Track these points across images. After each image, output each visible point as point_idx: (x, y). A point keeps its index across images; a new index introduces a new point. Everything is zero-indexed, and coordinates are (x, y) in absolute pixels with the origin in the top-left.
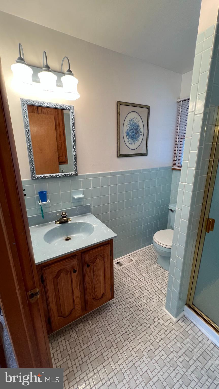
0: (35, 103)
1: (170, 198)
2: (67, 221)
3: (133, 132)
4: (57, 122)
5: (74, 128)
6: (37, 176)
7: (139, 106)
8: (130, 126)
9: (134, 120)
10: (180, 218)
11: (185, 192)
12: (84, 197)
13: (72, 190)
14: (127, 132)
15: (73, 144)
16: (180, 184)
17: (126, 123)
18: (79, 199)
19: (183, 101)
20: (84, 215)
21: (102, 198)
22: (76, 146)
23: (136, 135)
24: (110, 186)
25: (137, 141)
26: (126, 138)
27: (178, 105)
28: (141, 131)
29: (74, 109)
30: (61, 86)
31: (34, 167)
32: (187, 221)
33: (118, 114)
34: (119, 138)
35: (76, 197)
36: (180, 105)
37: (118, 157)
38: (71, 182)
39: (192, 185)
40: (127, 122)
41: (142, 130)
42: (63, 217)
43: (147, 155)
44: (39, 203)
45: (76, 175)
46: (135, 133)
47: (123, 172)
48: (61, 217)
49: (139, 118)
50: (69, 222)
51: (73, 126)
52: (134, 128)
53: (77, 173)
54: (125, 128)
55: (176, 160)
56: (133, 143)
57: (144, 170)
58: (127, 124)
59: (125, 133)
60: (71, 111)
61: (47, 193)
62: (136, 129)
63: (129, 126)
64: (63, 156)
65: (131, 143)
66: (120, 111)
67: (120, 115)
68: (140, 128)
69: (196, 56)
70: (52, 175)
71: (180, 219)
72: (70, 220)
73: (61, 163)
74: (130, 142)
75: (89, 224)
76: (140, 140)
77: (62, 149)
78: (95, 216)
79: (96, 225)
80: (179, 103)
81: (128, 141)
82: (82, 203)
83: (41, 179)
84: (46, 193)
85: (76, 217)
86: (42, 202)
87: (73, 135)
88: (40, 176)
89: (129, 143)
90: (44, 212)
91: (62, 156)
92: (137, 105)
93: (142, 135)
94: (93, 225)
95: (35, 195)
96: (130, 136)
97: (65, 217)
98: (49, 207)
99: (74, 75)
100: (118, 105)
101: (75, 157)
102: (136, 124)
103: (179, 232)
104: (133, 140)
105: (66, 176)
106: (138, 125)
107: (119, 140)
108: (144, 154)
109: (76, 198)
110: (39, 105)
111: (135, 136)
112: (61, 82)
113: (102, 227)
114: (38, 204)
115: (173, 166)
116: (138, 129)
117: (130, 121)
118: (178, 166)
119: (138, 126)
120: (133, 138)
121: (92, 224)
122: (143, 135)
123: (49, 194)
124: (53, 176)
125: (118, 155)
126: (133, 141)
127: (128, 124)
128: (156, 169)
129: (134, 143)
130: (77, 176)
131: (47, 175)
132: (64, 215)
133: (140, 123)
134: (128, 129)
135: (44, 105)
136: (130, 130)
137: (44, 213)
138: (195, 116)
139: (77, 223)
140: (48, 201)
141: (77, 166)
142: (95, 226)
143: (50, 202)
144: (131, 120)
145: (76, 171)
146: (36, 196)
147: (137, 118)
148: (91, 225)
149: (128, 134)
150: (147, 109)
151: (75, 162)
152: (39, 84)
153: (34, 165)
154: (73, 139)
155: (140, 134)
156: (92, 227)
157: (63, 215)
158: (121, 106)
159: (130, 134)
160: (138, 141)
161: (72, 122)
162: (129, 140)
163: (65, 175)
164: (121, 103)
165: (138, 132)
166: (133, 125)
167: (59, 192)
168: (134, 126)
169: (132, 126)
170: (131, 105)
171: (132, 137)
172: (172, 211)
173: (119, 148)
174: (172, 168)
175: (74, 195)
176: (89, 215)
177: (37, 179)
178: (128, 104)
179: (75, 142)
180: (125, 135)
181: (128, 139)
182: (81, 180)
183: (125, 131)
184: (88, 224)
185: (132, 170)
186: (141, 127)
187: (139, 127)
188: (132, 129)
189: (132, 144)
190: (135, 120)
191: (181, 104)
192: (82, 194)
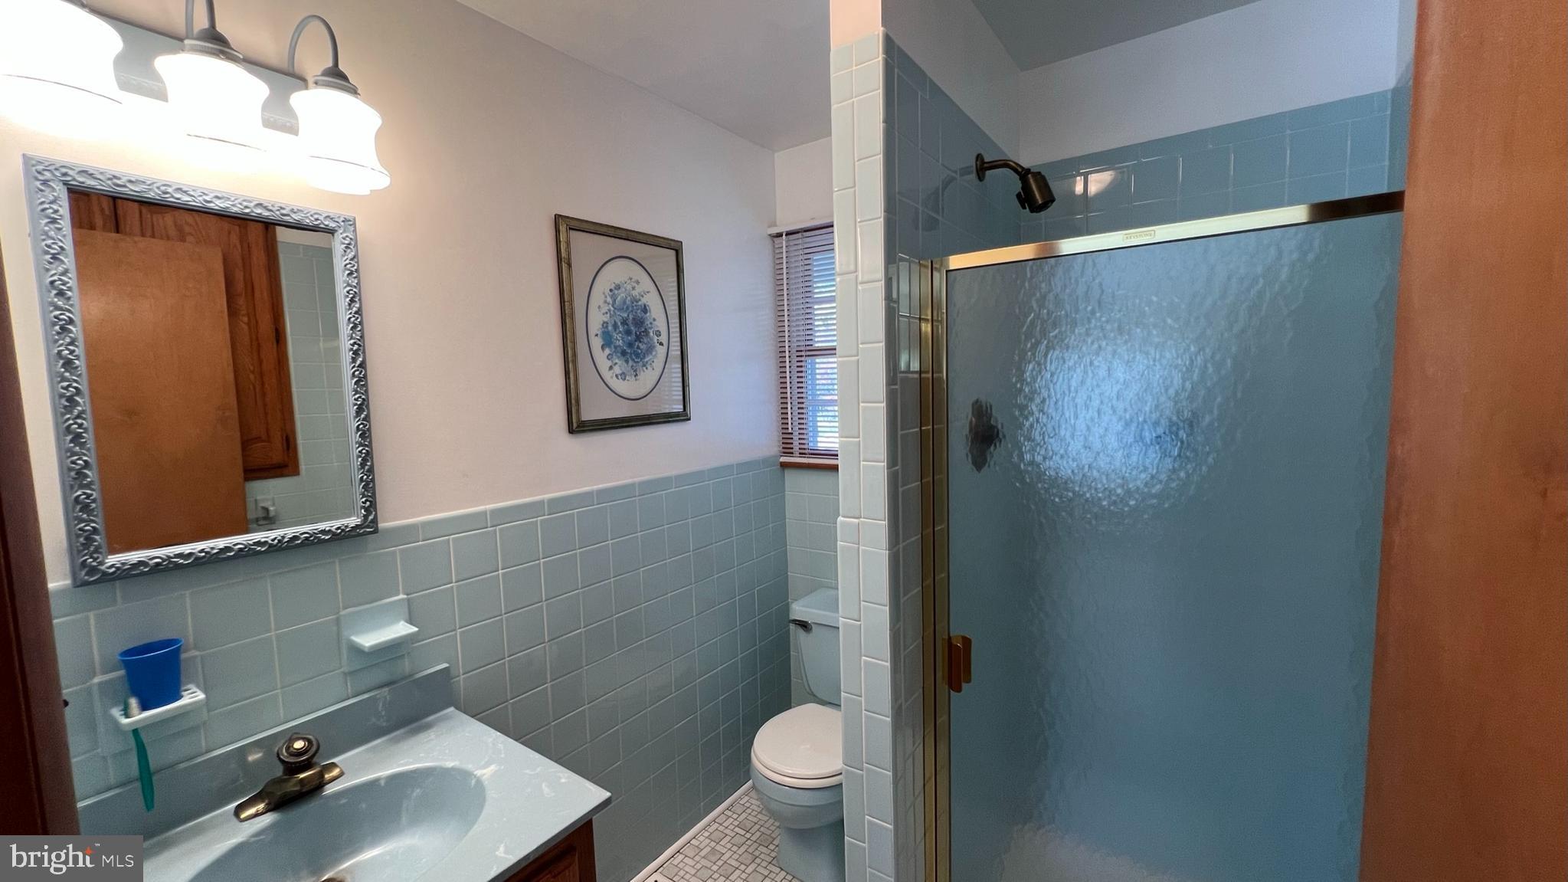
0: (124, 186)
1: (787, 576)
2: (318, 785)
3: (628, 332)
4: (239, 275)
5: (356, 313)
6: (113, 560)
7: (641, 237)
8: (615, 309)
9: (629, 287)
10: (861, 656)
11: (863, 550)
12: (418, 632)
13: (345, 608)
14: (603, 333)
15: (349, 384)
16: (842, 523)
17: (597, 298)
18: (392, 650)
19: (788, 234)
20: (414, 725)
21: (507, 620)
22: (366, 391)
23: (640, 342)
24: (544, 563)
25: (644, 365)
26: (601, 357)
27: (774, 246)
28: (661, 330)
29: (355, 231)
30: (293, 130)
31: (99, 512)
32: (888, 664)
33: (563, 262)
34: (575, 355)
35: (368, 640)
36: (780, 246)
37: (571, 431)
38: (338, 568)
39: (885, 523)
40: (603, 296)
41: (660, 324)
42: (292, 769)
43: (689, 419)
44: (125, 721)
45: (369, 526)
46: (634, 336)
47: (600, 492)
48: (279, 771)
49: (646, 284)
50: (330, 789)
51: (352, 300)
52: (631, 317)
53: (375, 521)
54: (597, 316)
55: (790, 431)
56: (631, 375)
57: (681, 479)
58: (601, 303)
59: (597, 335)
60: (339, 236)
61: (186, 651)
62: (639, 322)
63: (609, 310)
64: (268, 436)
65: (623, 376)
66: (569, 254)
67: (569, 265)
68: (654, 320)
69: (834, 107)
70: (221, 543)
71: (860, 660)
72: (336, 772)
73: (255, 471)
74: (617, 370)
75: (453, 769)
76: (658, 363)
77: (265, 405)
78: (480, 720)
79: (493, 767)
80: (777, 240)
81: (611, 368)
82: (406, 666)
83: (143, 574)
84: (176, 653)
85: (374, 747)
86: (145, 707)
87: (353, 345)
88: (134, 556)
89: (617, 376)
90: (154, 762)
91: (264, 437)
92: (635, 234)
93: (661, 344)
94: (478, 773)
95: (94, 675)
96: (618, 349)
97: (307, 765)
98: (195, 729)
99: (359, 92)
100: (563, 228)
101: (361, 445)
102: (637, 302)
103: (864, 712)
104: (631, 363)
105: (311, 543)
106: (645, 306)
107: (575, 362)
108: (677, 414)
109: (372, 647)
110: (151, 195)
111: (638, 347)
112: (290, 112)
113: (527, 771)
114: (116, 724)
115: (784, 453)
116: (648, 323)
117: (611, 290)
118: (800, 454)
119: (645, 310)
120: (631, 357)
121: (469, 767)
122: (665, 343)
123: (194, 653)
124: (227, 549)
125: (574, 421)
126: (632, 366)
127: (605, 302)
128: (729, 468)
129: (636, 375)
130: (376, 531)
131: (185, 549)
132: (300, 753)
133: (652, 301)
134: (606, 320)
135: (186, 198)
136: (615, 326)
137: (158, 771)
138: (860, 288)
139: (382, 783)
140: (192, 696)
141: (374, 488)
142: (485, 773)
143: (201, 696)
144: (618, 287)
145: (371, 507)
146: (96, 680)
147: (638, 282)
148: (466, 775)
149: (608, 342)
150: (673, 253)
151: (363, 465)
152: (165, 103)
153: (94, 501)
154: (354, 360)
155: (656, 341)
156: (473, 782)
157: (292, 754)
158: (573, 234)
159: (617, 339)
160: (649, 367)
161: (349, 285)
162: (616, 364)
163: (307, 538)
164: (573, 224)
165: (646, 332)
166: (627, 308)
167: (269, 631)
168: (630, 309)
169: (620, 309)
170: (611, 232)
171: (624, 353)
172: (804, 626)
173: (577, 394)
174: (781, 463)
175: (357, 633)
176: (447, 718)
177: (114, 580)
178: (604, 230)
179: (365, 376)
180: (597, 343)
181: (609, 357)
182: (394, 552)
183: (595, 327)
184: (446, 772)
185: (637, 480)
186: (656, 312)
187: (648, 314)
188: (624, 322)
189: (627, 378)
190: (634, 288)
191: (782, 243)
192: (402, 622)
